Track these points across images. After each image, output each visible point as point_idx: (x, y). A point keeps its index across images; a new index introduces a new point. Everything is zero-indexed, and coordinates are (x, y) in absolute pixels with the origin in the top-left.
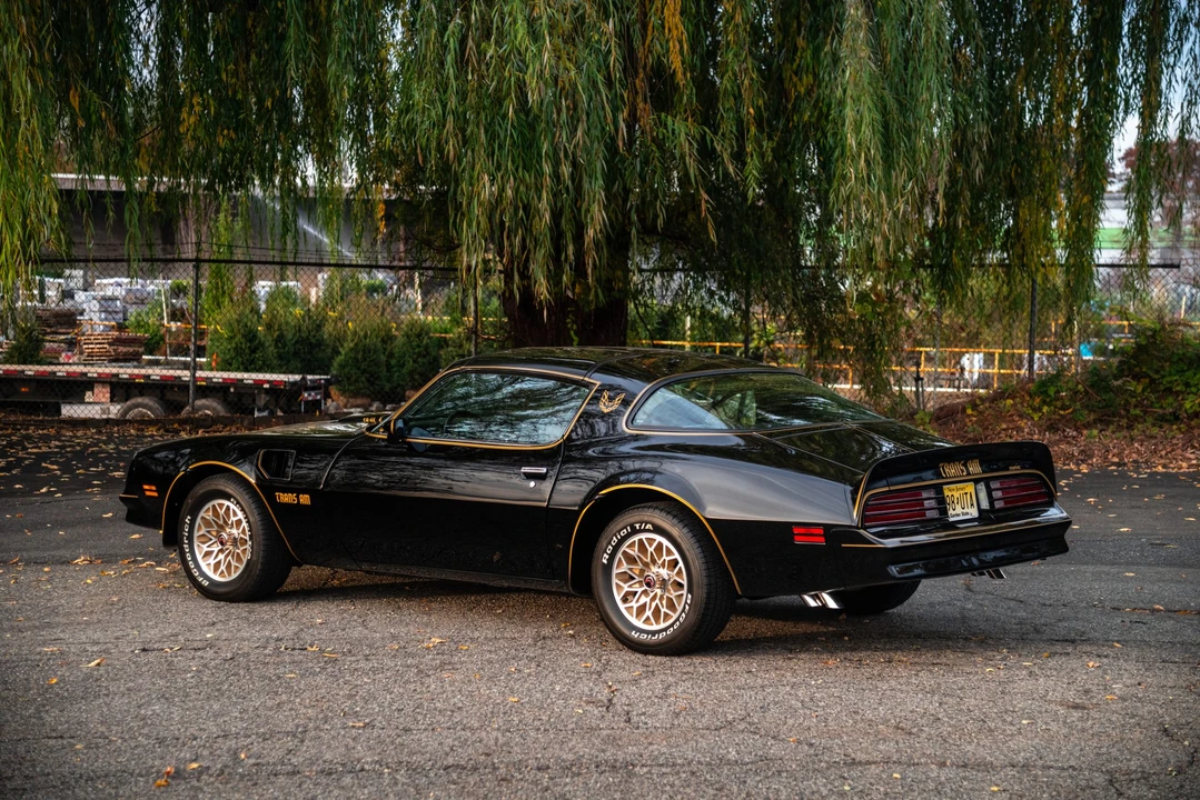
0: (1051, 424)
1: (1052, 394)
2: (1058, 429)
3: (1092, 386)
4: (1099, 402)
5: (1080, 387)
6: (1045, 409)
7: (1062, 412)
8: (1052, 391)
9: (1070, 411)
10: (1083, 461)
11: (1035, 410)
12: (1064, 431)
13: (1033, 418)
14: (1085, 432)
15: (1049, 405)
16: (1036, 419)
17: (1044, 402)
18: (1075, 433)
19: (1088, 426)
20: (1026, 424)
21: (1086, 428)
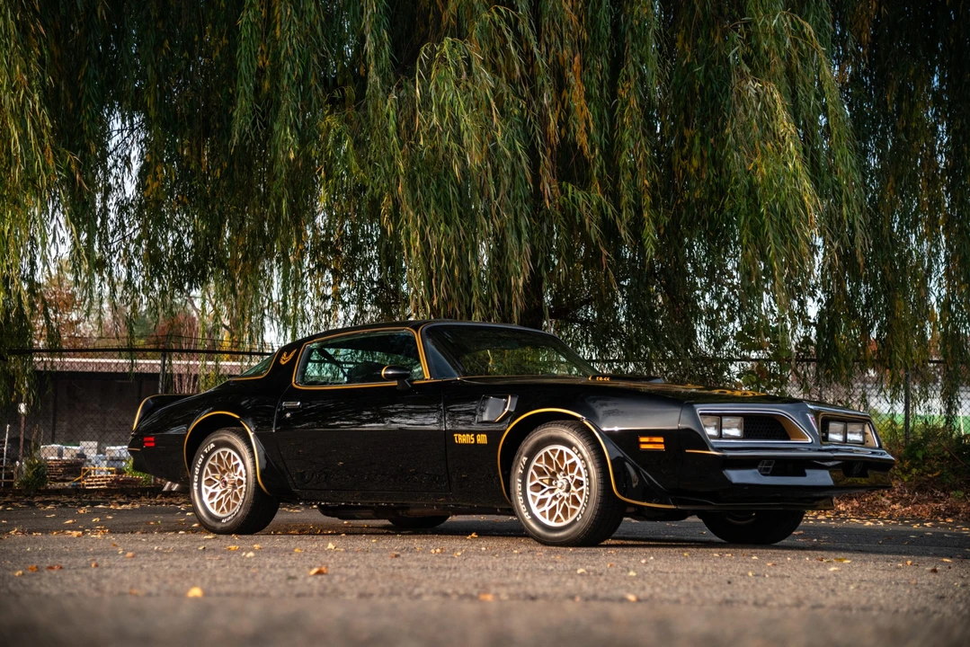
0: (920, 486)
1: (920, 457)
2: (926, 490)
3: (957, 453)
4: (965, 467)
5: (946, 453)
6: (914, 471)
7: (930, 475)
8: (920, 455)
9: (937, 474)
10: (950, 516)
11: (905, 472)
12: (932, 492)
13: (903, 480)
14: (952, 493)
15: (918, 467)
16: (906, 479)
17: (914, 466)
18: (942, 494)
19: (955, 488)
20: (896, 484)
21: (952, 490)
